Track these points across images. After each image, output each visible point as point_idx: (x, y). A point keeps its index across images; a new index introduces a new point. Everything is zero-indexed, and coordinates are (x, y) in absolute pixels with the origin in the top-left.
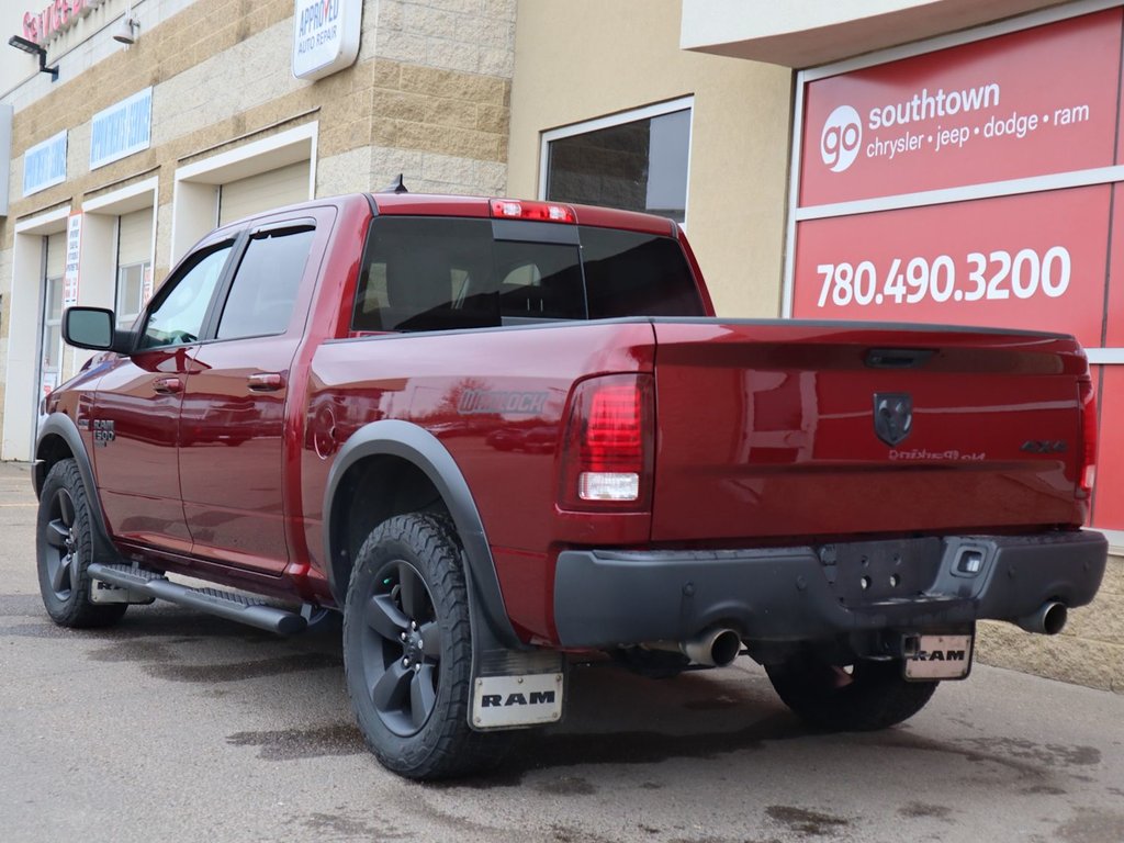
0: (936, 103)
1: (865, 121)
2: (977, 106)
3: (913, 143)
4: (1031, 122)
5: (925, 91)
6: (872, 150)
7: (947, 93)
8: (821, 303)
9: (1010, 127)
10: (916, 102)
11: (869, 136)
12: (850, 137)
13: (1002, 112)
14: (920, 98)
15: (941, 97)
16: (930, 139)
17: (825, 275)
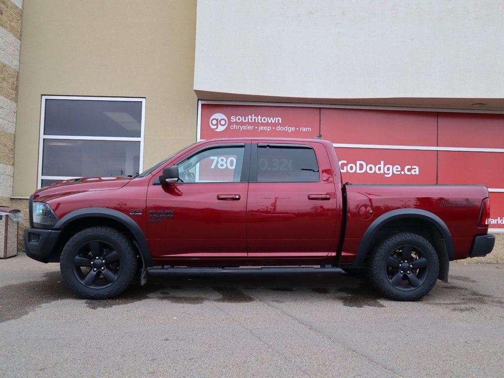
0: (258, 119)
1: (229, 119)
2: (273, 122)
3: (250, 128)
4: (293, 129)
5: (253, 115)
6: (232, 127)
7: (262, 117)
8: (213, 167)
9: (286, 129)
10: (250, 117)
11: (230, 123)
12: (223, 122)
13: (282, 125)
14: (252, 116)
15: (259, 117)
16: (256, 128)
17: (214, 160)
